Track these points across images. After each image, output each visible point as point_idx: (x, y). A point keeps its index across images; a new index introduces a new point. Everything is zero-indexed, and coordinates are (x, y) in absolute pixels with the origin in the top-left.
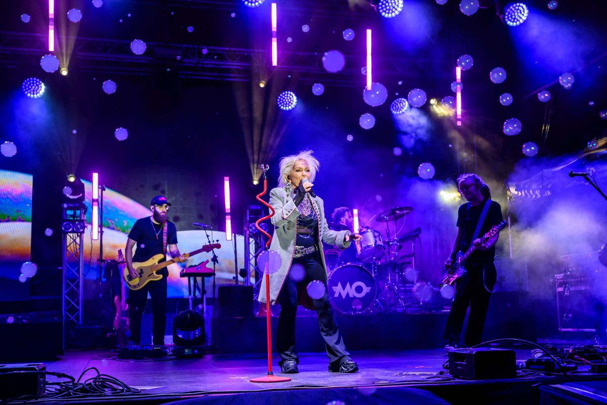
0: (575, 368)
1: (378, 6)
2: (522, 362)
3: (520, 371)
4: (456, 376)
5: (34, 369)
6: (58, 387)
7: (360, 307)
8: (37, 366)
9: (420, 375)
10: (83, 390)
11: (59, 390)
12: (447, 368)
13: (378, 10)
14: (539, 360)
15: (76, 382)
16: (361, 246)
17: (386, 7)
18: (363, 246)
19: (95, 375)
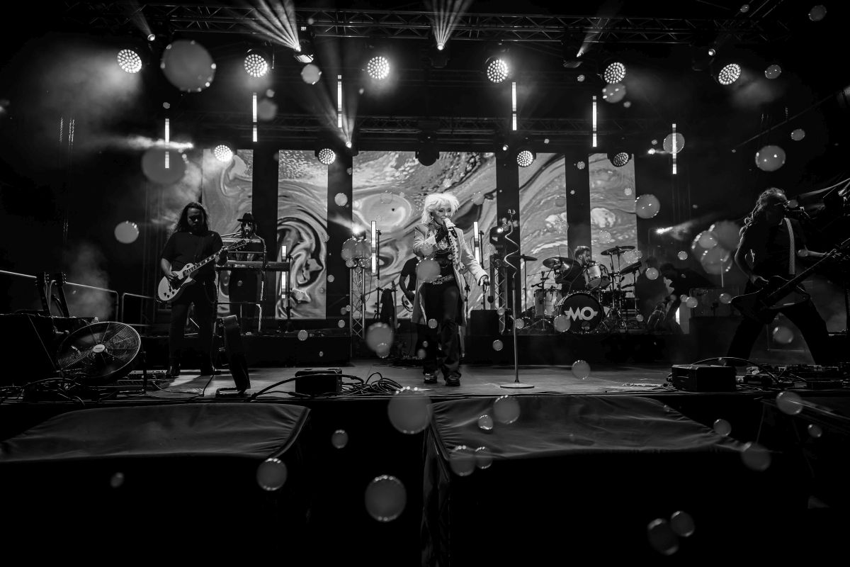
0: (793, 384)
1: (604, 75)
2: (740, 378)
3: (739, 386)
4: (679, 388)
5: (333, 372)
6: (352, 387)
7: (589, 328)
8: (336, 369)
9: (646, 386)
10: (369, 390)
11: (352, 389)
12: (670, 381)
13: (604, 78)
14: (756, 378)
15: (364, 383)
16: (589, 277)
17: (610, 75)
18: (591, 277)
19: (378, 378)
